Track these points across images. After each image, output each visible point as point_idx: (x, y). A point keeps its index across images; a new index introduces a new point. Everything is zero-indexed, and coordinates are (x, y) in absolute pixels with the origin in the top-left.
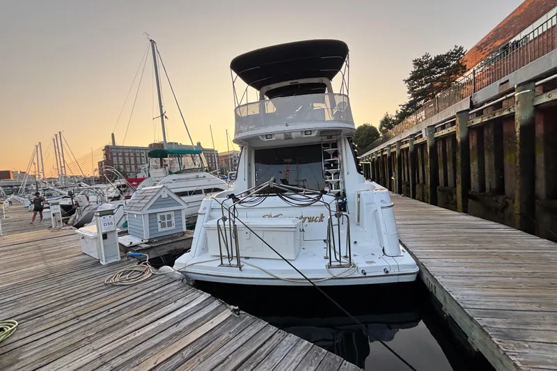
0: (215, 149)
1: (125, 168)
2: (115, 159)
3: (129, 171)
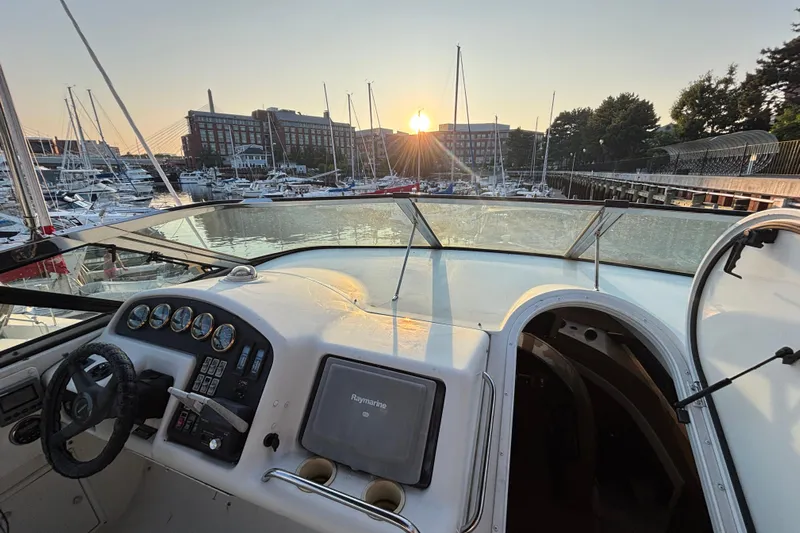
0: (352, 126)
1: (218, 148)
2: (203, 132)
3: (224, 153)
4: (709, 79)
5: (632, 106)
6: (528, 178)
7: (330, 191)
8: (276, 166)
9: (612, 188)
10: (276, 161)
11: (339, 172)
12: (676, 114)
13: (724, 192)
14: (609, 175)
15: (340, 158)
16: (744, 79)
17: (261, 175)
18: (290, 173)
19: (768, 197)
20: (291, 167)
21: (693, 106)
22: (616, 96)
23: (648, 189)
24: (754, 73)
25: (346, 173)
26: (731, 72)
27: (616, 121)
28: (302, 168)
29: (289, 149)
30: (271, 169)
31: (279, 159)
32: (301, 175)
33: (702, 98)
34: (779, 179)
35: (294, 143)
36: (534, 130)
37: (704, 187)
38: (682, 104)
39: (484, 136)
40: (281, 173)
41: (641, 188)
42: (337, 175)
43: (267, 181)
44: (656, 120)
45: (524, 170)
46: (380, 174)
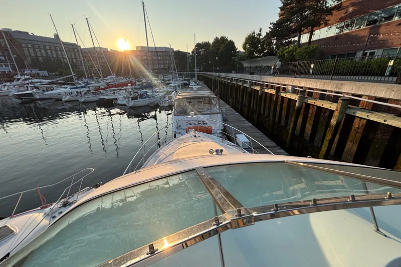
0: (79, 45)
4: (254, 33)
5: (227, 42)
6: (187, 76)
7: (71, 88)
8: (20, 71)
9: (226, 80)
10: (19, 69)
11: (75, 76)
12: (244, 48)
13: (270, 83)
14: (223, 74)
15: (74, 66)
16: (265, 34)
17: (8, 79)
18: (33, 76)
19: (285, 85)
20: (34, 72)
21: (250, 44)
22: (219, 37)
23: (240, 81)
24: (268, 32)
25: (80, 76)
26: (260, 30)
27: (222, 49)
28: (45, 73)
29: (29, 59)
30: (17, 74)
31: (22, 67)
32: (44, 77)
33: (252, 41)
34: (289, 78)
35: (33, 55)
36: (186, 51)
37: (263, 80)
38: (246, 43)
39: (161, 53)
40: (26, 77)
41: (237, 81)
42: (75, 78)
43: (15, 83)
44: (236, 49)
45: (184, 71)
46: (104, 75)
